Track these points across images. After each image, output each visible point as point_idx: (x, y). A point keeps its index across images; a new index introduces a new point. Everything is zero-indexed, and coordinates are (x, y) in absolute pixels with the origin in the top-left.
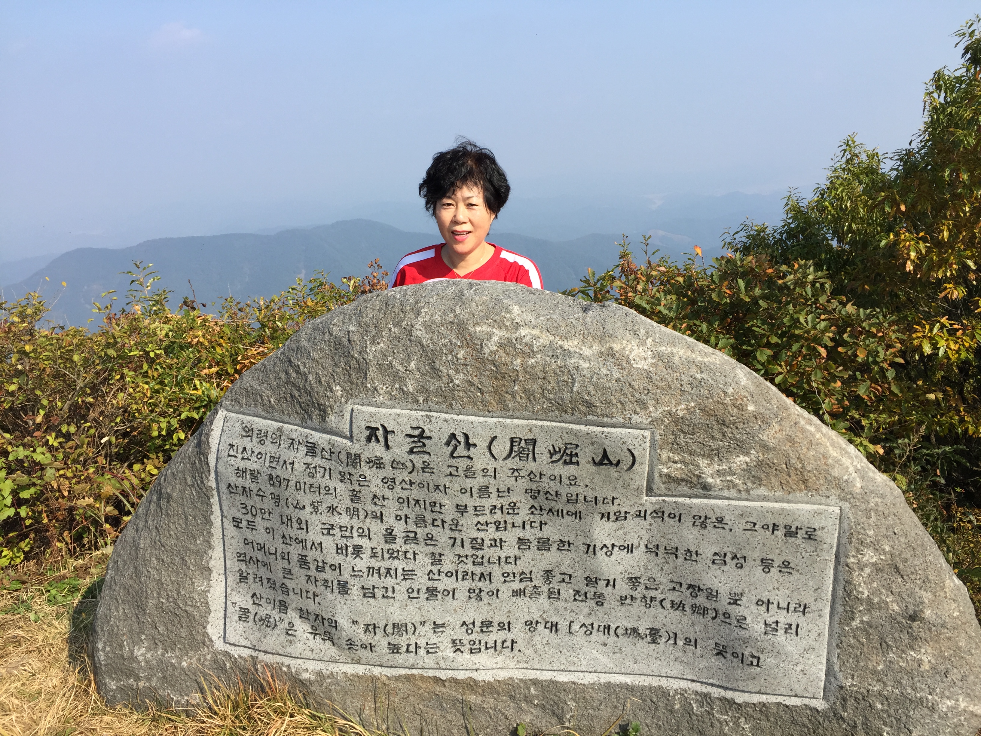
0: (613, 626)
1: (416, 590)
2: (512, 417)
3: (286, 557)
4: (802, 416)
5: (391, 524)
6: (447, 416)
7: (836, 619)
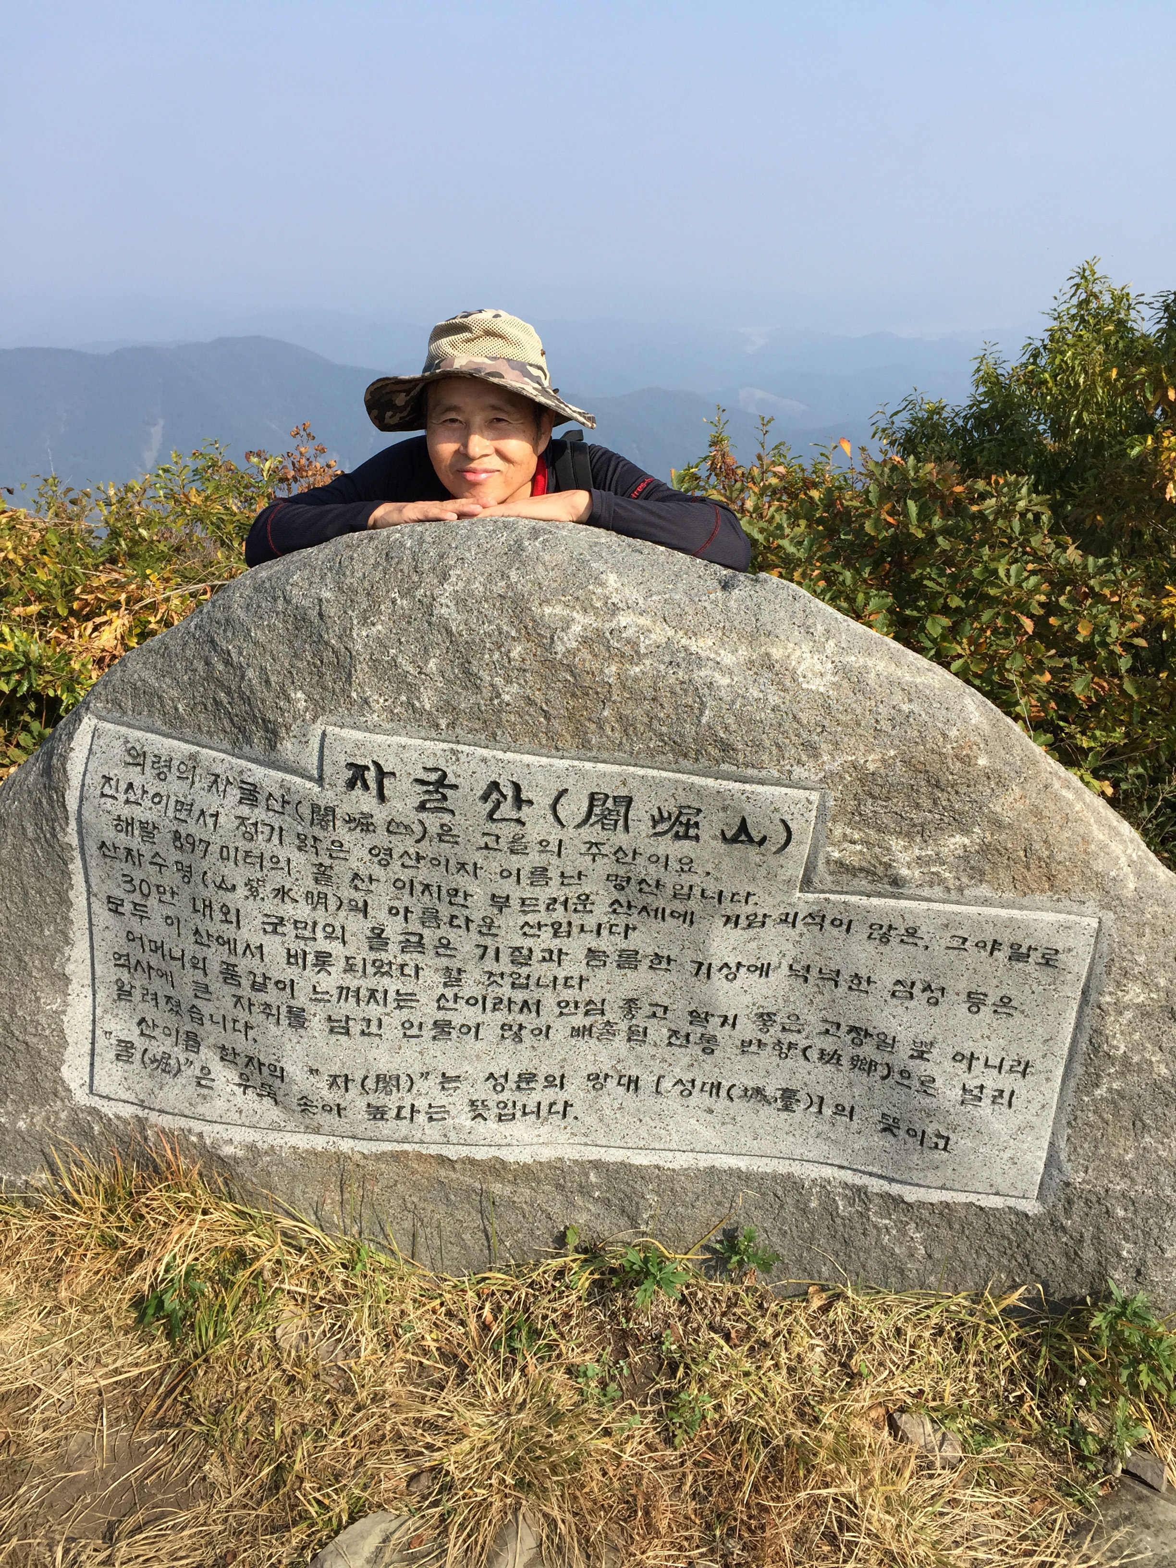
0: (726, 1085)
1: (416, 1024)
2: (596, 760)
3: (201, 965)
4: (1056, 774)
5: (381, 921)
6: (485, 752)
7: (1072, 1084)
